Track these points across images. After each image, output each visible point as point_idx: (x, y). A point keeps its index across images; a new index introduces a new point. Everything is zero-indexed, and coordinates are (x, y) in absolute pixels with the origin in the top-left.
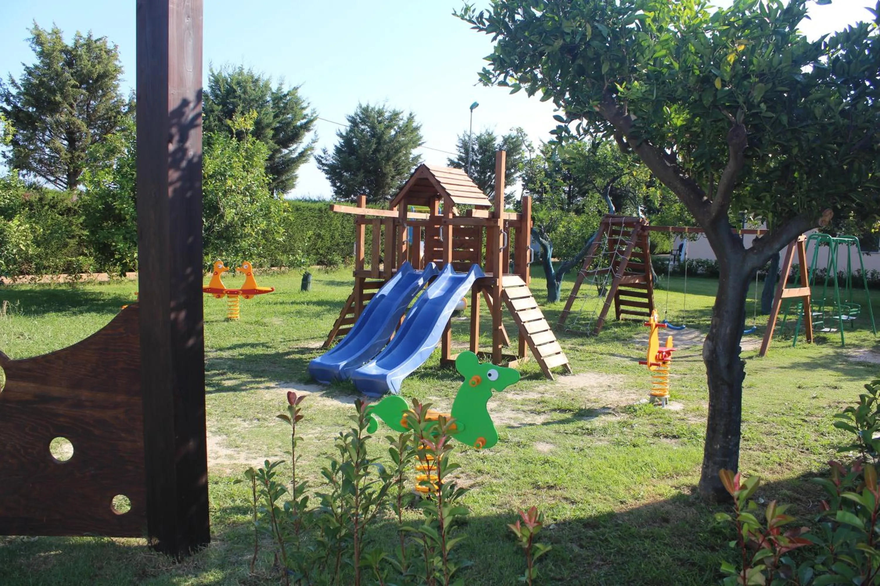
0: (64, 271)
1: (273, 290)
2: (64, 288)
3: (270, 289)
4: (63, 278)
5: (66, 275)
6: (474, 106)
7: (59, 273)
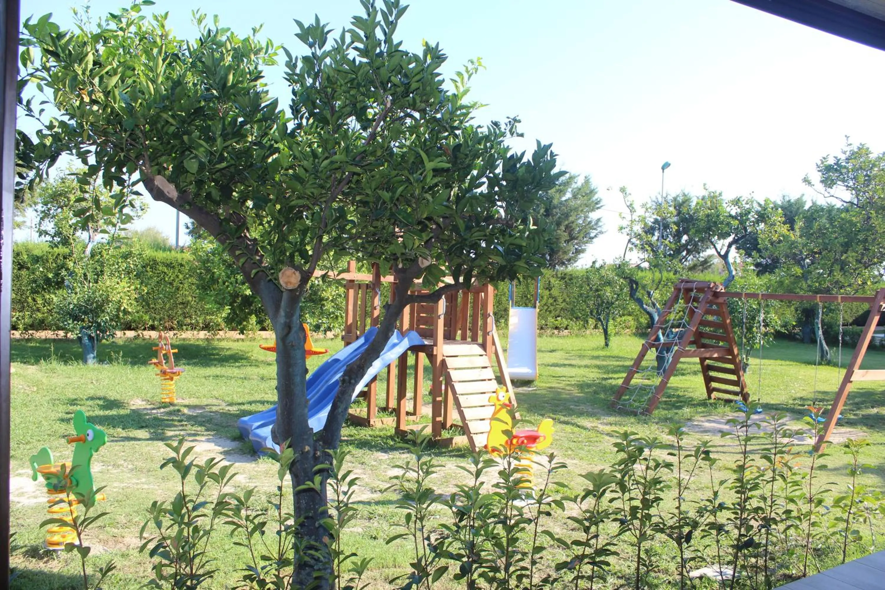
0: (203, 329)
1: (326, 352)
2: (201, 343)
3: (323, 350)
4: (202, 334)
5: (206, 332)
6: (666, 166)
7: (199, 330)
